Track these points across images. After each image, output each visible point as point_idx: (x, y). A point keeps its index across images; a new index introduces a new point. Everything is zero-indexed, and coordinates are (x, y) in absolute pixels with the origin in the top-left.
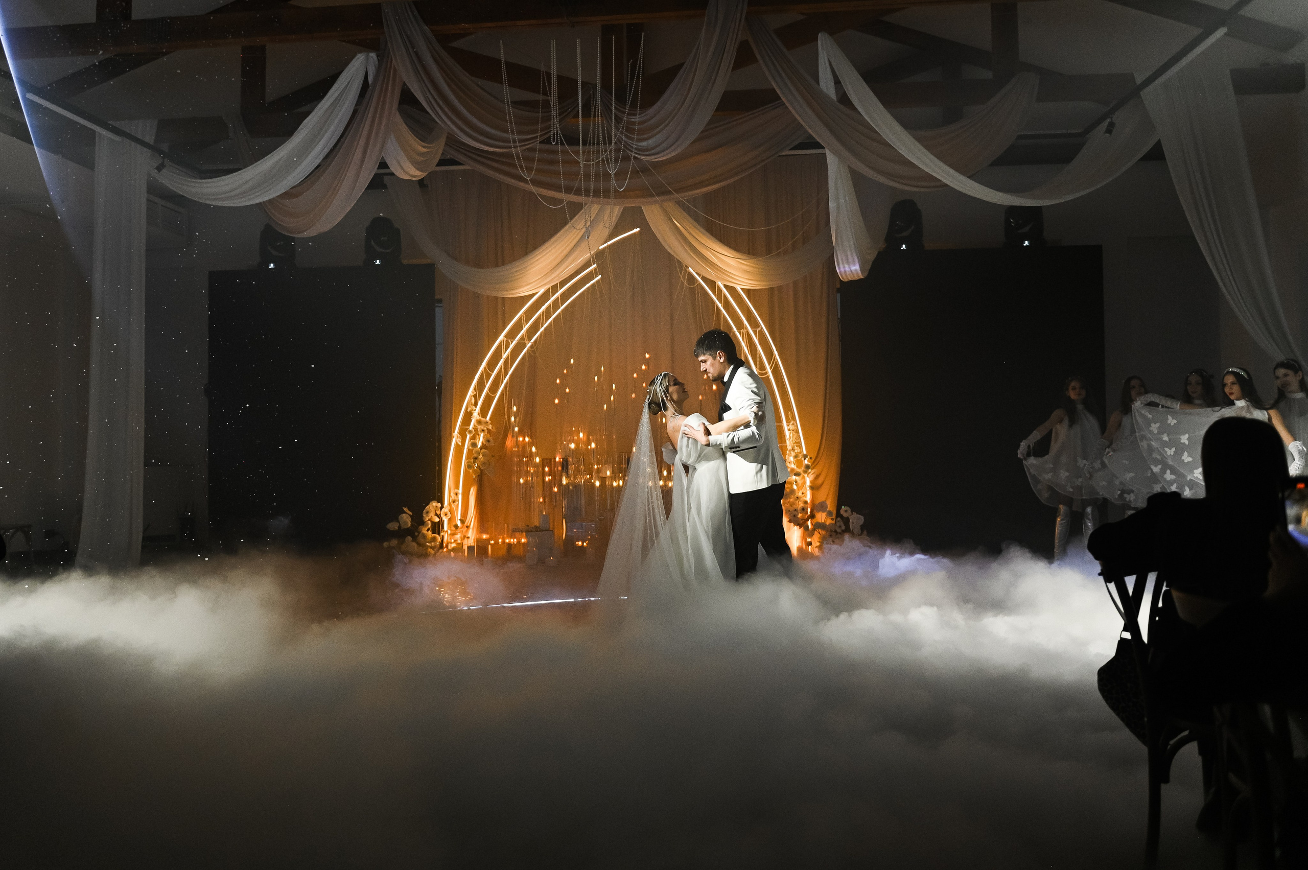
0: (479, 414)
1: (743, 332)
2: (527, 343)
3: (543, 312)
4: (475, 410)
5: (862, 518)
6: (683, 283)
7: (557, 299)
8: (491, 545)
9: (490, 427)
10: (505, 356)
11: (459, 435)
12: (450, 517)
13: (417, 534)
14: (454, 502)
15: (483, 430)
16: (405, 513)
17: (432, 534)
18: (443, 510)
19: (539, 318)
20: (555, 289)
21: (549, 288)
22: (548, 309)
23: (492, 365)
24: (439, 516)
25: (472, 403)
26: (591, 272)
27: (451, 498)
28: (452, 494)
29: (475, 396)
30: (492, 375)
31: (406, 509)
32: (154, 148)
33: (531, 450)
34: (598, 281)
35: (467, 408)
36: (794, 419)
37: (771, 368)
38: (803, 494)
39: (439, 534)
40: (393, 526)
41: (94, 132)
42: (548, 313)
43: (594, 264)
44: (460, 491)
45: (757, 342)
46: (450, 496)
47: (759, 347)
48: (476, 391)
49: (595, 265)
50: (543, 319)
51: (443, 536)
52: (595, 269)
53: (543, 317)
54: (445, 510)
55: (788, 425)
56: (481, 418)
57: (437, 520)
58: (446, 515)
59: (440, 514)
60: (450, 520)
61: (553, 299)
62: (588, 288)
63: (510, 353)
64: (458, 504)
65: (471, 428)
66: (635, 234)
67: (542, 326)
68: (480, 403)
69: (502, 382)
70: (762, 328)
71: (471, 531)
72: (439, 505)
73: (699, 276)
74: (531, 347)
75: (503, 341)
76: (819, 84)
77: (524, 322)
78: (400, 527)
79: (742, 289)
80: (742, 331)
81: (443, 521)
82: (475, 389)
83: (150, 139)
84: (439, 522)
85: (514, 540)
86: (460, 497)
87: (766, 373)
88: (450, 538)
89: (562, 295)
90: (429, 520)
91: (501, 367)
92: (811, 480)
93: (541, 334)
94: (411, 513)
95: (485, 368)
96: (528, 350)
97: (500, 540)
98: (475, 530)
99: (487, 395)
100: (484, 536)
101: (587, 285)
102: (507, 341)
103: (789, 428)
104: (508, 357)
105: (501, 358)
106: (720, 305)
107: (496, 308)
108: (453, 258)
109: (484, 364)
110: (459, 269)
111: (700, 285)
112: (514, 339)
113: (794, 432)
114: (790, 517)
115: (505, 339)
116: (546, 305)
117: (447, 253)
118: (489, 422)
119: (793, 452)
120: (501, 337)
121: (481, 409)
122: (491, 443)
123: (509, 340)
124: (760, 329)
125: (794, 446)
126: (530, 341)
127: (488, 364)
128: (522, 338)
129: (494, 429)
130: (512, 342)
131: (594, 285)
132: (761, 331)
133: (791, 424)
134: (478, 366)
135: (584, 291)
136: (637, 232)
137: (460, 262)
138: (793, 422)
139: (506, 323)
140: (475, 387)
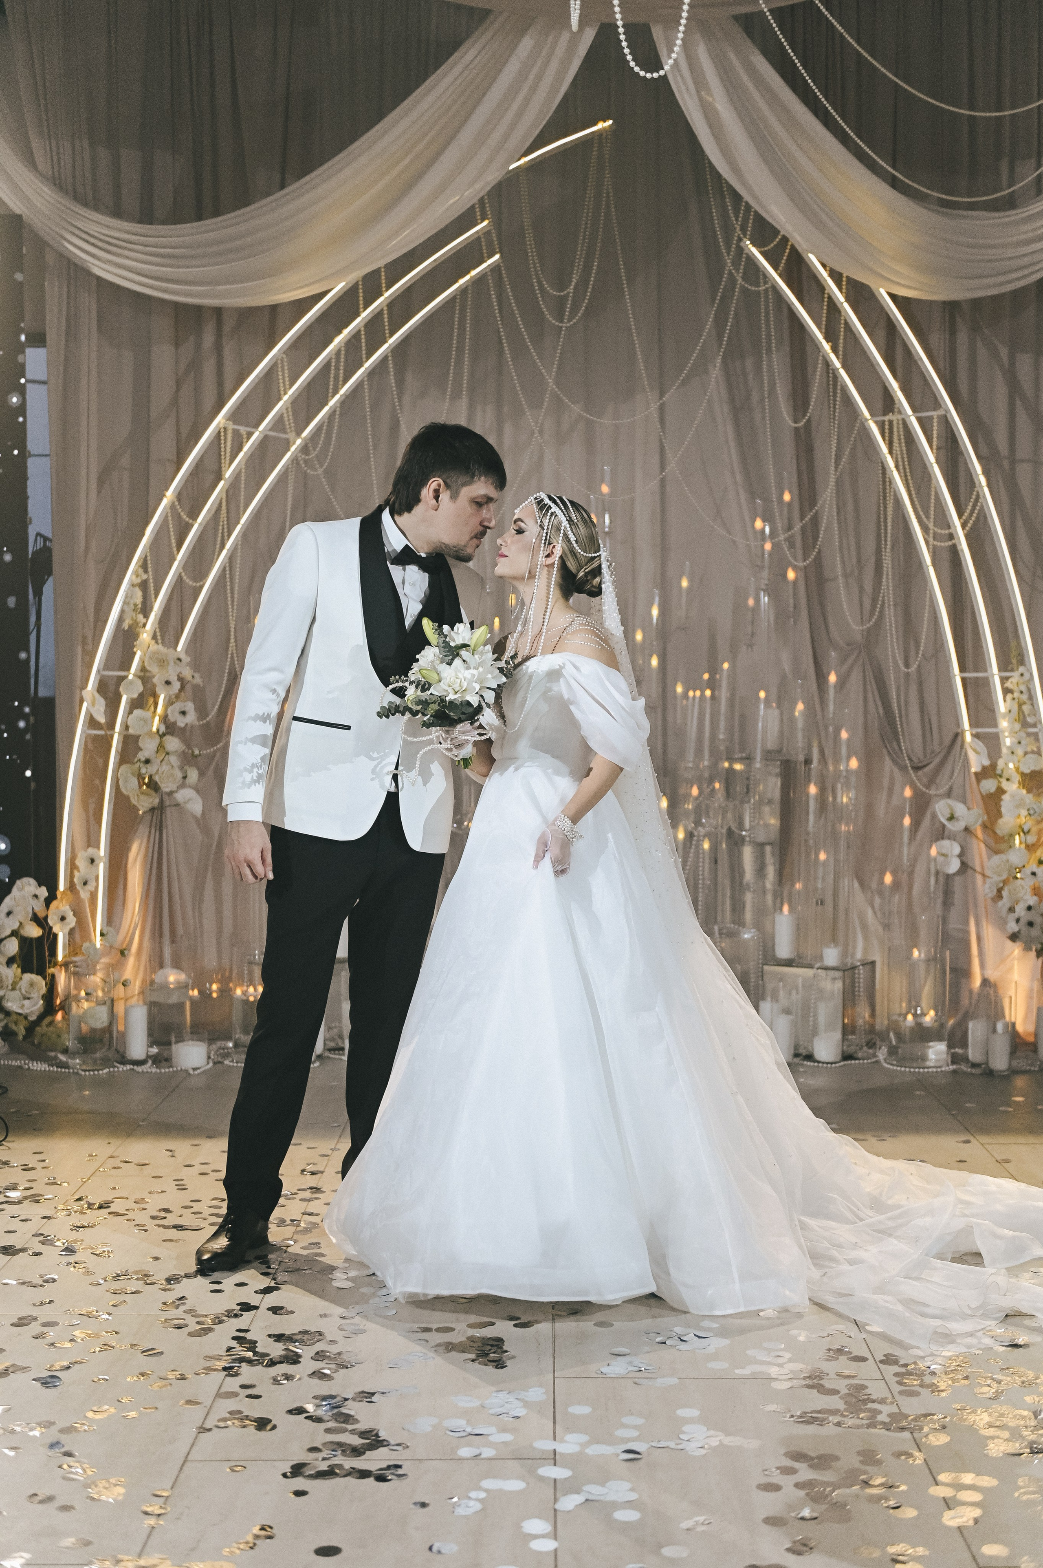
0: (154, 637)
1: (891, 423)
2: (291, 439)
3: (338, 353)
4: (144, 625)
6: (732, 279)
7: (377, 317)
8: (191, 999)
9: (187, 673)
10: (228, 474)
11: (97, 695)
12: (73, 924)
14: (85, 883)
15: (168, 683)
17: (23, 972)
18: (54, 904)
19: (326, 367)
20: (372, 285)
21: (357, 284)
22: (353, 342)
23: (192, 497)
24: (40, 921)
25: (135, 605)
26: (474, 242)
27: (76, 873)
28: (77, 862)
29: (144, 585)
30: (192, 526)
35: (121, 620)
36: (1022, 660)
37: (963, 523)
39: (41, 972)
42: (351, 354)
43: (482, 221)
44: (102, 852)
45: (931, 459)
46: (72, 866)
47: (935, 473)
48: (146, 571)
49: (485, 223)
50: (337, 372)
51: (53, 976)
52: (487, 233)
53: (337, 368)
54: (61, 906)
55: (1003, 680)
56: (160, 647)
57: (35, 932)
58: (63, 919)
59: (46, 918)
60: (71, 932)
61: (365, 314)
62: (463, 291)
63: (244, 462)
64: (97, 887)
65: (131, 677)
66: (600, 133)
67: (336, 392)
68: (158, 606)
69: (223, 546)
70: (948, 411)
71: (131, 961)
72: (43, 892)
73: (774, 266)
74: (305, 449)
75: (225, 428)
77: (283, 375)
79: (893, 296)
80: (886, 418)
81: (55, 936)
82: (144, 566)
84: (40, 939)
85: (256, 990)
86: (101, 869)
87: (951, 537)
88: (76, 988)
89: (391, 304)
90: (14, 933)
91: (221, 503)
93: (332, 415)
95: (172, 506)
96: (294, 460)
97: (215, 987)
98: (144, 957)
99: (179, 581)
100: (173, 977)
101: (462, 281)
102: (236, 433)
103: (1008, 684)
104: (237, 476)
105: (219, 477)
106: (827, 347)
107: (198, 346)
108: (77, 198)
109: (170, 493)
110: (92, 228)
111: (775, 289)
112: (257, 426)
113: (1024, 697)
114: (1013, 927)
115: (231, 426)
116: (346, 332)
117: (57, 183)
118: (186, 659)
119: (1020, 751)
120: (220, 419)
121: (163, 621)
122: (191, 718)
123: (243, 430)
124: (941, 412)
125: (1022, 734)
126: (299, 434)
127: (179, 496)
128: (279, 424)
129: (198, 680)
130: (250, 435)
131: (480, 280)
132: (945, 420)
133: (1016, 674)
134: (151, 503)
135: (451, 300)
136: (604, 130)
137: (96, 209)
138: (1021, 669)
139: (228, 386)
140: (145, 560)
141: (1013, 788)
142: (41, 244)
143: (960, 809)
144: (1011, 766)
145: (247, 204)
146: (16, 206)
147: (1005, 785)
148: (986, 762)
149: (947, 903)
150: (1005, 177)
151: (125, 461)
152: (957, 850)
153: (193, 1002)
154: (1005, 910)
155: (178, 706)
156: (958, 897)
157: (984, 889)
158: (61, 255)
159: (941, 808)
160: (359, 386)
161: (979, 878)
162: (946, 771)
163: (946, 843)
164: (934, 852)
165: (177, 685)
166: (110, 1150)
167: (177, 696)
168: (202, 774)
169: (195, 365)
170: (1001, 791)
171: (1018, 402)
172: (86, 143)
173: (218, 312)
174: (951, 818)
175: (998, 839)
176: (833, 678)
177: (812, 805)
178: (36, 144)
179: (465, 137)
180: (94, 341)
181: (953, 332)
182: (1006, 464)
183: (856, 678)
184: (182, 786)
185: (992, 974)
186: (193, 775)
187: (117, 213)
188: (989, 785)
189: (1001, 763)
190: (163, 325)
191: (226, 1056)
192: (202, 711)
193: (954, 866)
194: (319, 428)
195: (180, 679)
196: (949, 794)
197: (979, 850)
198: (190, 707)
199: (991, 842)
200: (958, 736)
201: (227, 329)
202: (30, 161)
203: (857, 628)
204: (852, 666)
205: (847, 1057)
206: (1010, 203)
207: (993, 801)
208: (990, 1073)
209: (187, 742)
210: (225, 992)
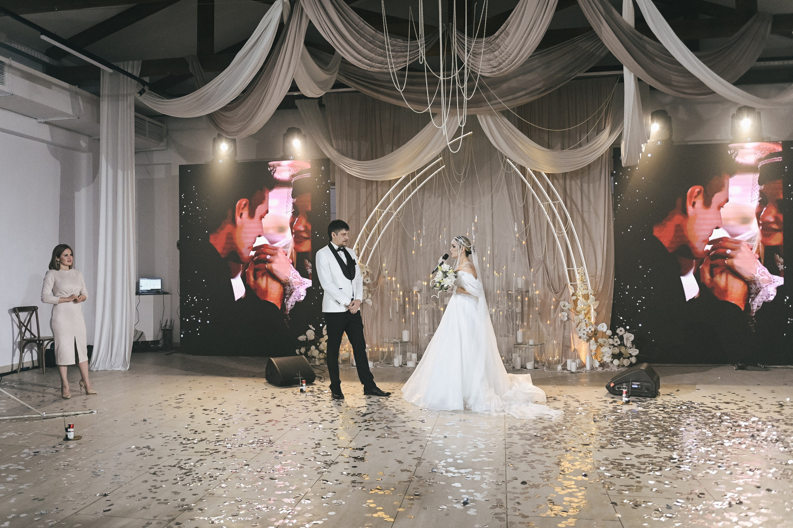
0: (360, 262)
3: (405, 191)
5: (633, 335)
7: (415, 182)
9: (368, 270)
10: (378, 221)
13: (318, 344)
16: (311, 329)
19: (402, 195)
20: (413, 175)
21: (409, 175)
22: (409, 189)
23: (370, 228)
26: (438, 163)
30: (369, 235)
31: (311, 326)
32: (139, 80)
33: (396, 286)
34: (444, 169)
36: (582, 265)
37: (566, 230)
38: (589, 318)
40: (302, 338)
41: (99, 68)
42: (408, 192)
43: (441, 157)
45: (556, 211)
47: (558, 215)
50: (405, 195)
52: (441, 161)
55: (578, 270)
61: (412, 182)
62: (436, 174)
63: (382, 219)
66: (469, 135)
67: (405, 201)
68: (361, 254)
69: (377, 240)
70: (560, 202)
73: (515, 165)
74: (397, 215)
75: (377, 211)
76: (621, 15)
77: (392, 197)
78: (307, 339)
79: (545, 173)
80: (545, 203)
82: (358, 244)
83: (137, 73)
87: (562, 233)
89: (417, 179)
91: (376, 229)
92: (595, 308)
93: (404, 206)
94: (314, 329)
95: (365, 229)
96: (394, 218)
99: (366, 248)
101: (436, 172)
102: (380, 211)
103: (579, 271)
104: (380, 222)
105: (376, 222)
106: (529, 185)
107: (372, 188)
108: (342, 154)
109: (364, 227)
110: (347, 162)
111: (515, 171)
112: (385, 209)
113: (583, 275)
114: (580, 335)
115: (379, 210)
116: (407, 186)
117: (338, 151)
118: (368, 267)
119: (582, 289)
120: (376, 208)
121: (363, 258)
122: (369, 281)
123: (382, 211)
124: (558, 202)
125: (583, 284)
126: (395, 211)
127: (367, 227)
128: (391, 209)
129: (371, 272)
130: (383, 212)
131: (440, 172)
132: (559, 204)
133: (580, 269)
134: (360, 228)
135: (433, 176)
136: (471, 134)
137: (347, 157)
138: (582, 267)
139: (379, 199)
140: (358, 243)
141: (580, 298)
142: (334, 165)
143: (567, 304)
144: (581, 293)
145: (384, 156)
146: (329, 156)
147: (579, 298)
148: (574, 292)
149: (564, 329)
150: (578, 139)
151: (354, 217)
152: (567, 315)
153: (370, 352)
154: (578, 330)
155: (366, 279)
156: (567, 327)
157: (574, 325)
158: (339, 168)
159: (562, 304)
160: (410, 200)
161: (573, 322)
162: (564, 295)
163: (564, 313)
164: (560, 315)
165: (366, 273)
166: (348, 384)
167: (366, 276)
168: (372, 295)
169: (371, 194)
170: (577, 299)
171: (584, 196)
172: (345, 141)
173: (377, 181)
174: (564, 306)
175: (578, 312)
176: (532, 270)
177: (526, 303)
178: (333, 141)
179: (433, 141)
180: (347, 189)
181: (565, 179)
182: (581, 212)
183: (541, 269)
184: (367, 298)
185: (576, 347)
186: (370, 295)
187: (352, 157)
188: (574, 298)
189: (577, 292)
190: (363, 184)
191: (378, 365)
192: (372, 279)
193: (566, 319)
194: (401, 209)
195: (367, 272)
196: (564, 300)
197: (572, 316)
198: (369, 279)
199: (576, 312)
200: (566, 285)
201: (379, 184)
202: (332, 146)
203: (541, 257)
204: (540, 266)
205: (535, 368)
206: (580, 145)
207: (575, 302)
208: (572, 373)
209: (369, 288)
210: (378, 350)
